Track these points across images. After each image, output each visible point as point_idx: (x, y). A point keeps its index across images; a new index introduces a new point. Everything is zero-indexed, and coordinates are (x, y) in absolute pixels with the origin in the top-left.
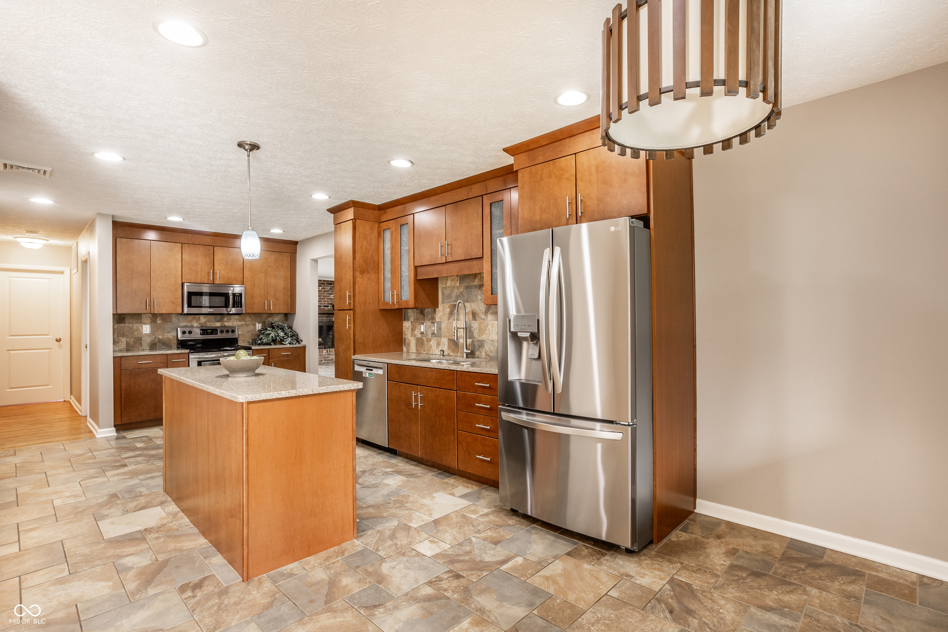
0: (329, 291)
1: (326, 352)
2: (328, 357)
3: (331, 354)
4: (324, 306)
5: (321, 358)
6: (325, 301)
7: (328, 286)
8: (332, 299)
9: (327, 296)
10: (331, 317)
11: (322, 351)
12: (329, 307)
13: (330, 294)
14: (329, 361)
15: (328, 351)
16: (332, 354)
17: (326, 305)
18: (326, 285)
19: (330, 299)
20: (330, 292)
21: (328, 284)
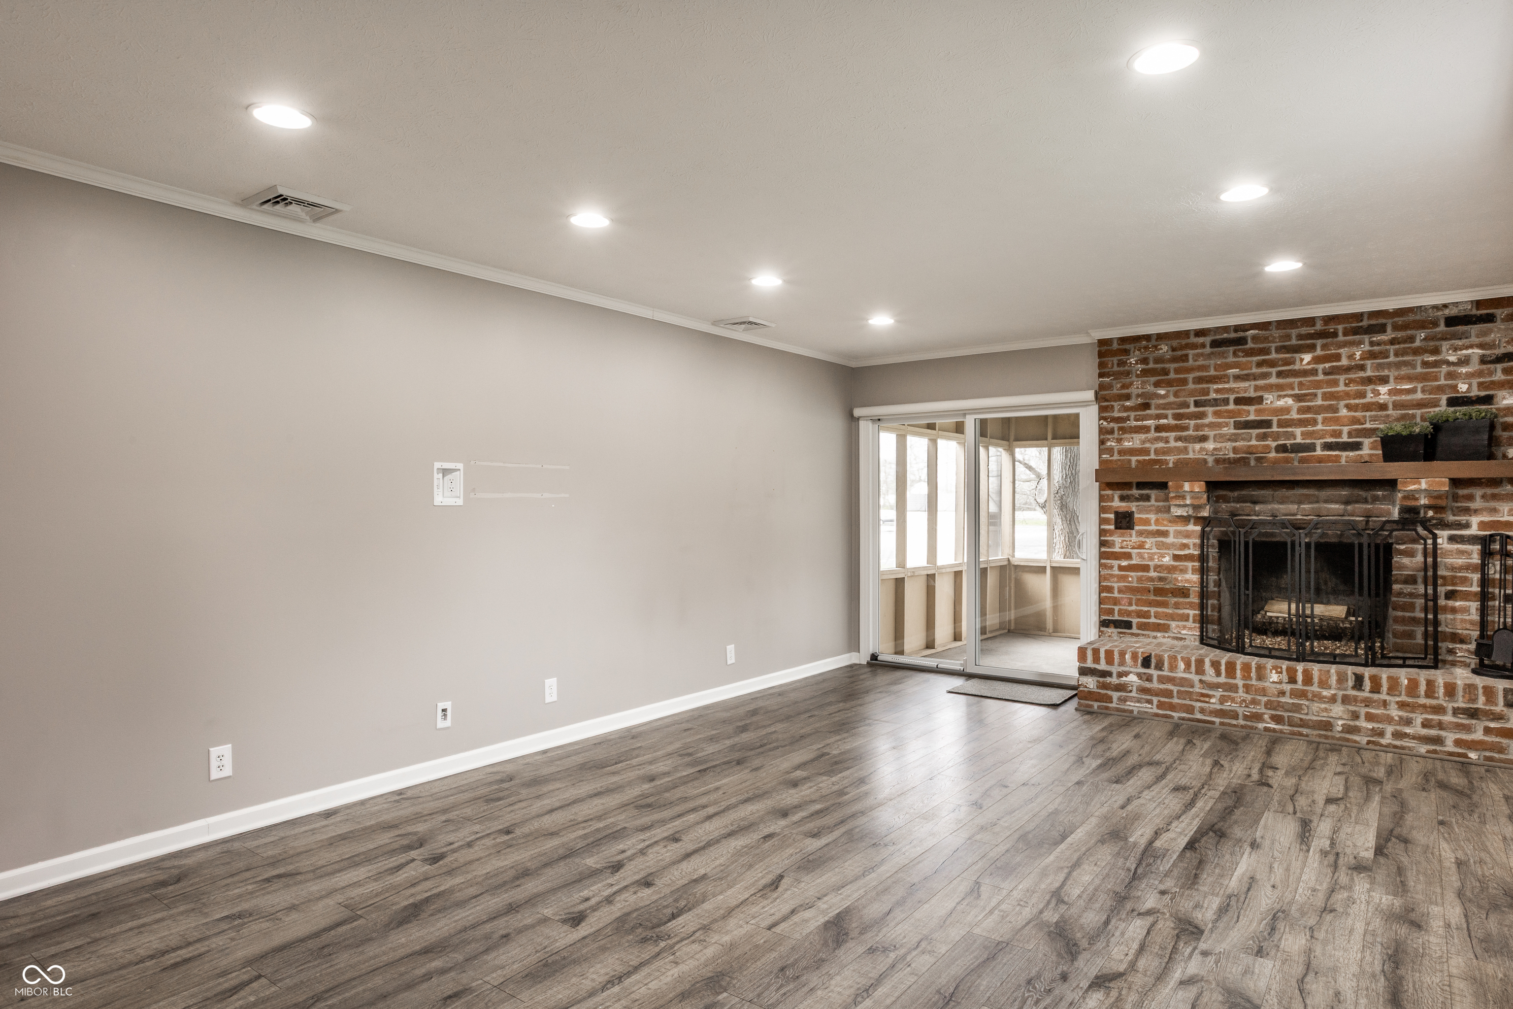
0: (1362, 368)
1: (1285, 677)
2: (1297, 708)
3: (1320, 698)
4: (1328, 446)
5: (1254, 702)
6: (1337, 421)
7: (1361, 343)
8: (1383, 407)
9: (1347, 395)
10: (1375, 499)
11: (1259, 668)
12: (1366, 451)
13: (1369, 381)
14: (1305, 731)
15: (1300, 677)
16: (1325, 693)
17: (1345, 438)
18: (1341, 338)
19: (1367, 407)
20: (1369, 373)
21: (1356, 331)
